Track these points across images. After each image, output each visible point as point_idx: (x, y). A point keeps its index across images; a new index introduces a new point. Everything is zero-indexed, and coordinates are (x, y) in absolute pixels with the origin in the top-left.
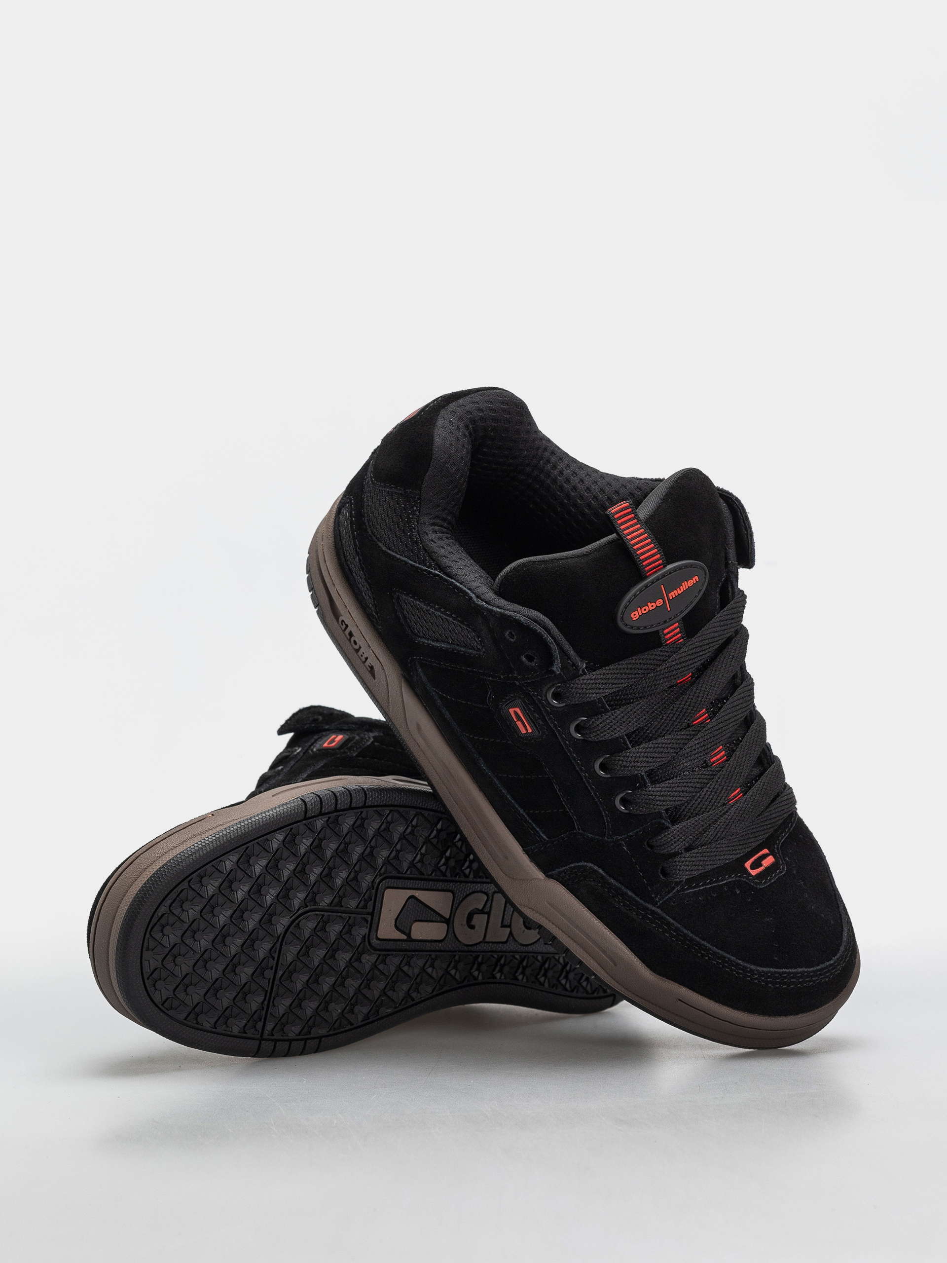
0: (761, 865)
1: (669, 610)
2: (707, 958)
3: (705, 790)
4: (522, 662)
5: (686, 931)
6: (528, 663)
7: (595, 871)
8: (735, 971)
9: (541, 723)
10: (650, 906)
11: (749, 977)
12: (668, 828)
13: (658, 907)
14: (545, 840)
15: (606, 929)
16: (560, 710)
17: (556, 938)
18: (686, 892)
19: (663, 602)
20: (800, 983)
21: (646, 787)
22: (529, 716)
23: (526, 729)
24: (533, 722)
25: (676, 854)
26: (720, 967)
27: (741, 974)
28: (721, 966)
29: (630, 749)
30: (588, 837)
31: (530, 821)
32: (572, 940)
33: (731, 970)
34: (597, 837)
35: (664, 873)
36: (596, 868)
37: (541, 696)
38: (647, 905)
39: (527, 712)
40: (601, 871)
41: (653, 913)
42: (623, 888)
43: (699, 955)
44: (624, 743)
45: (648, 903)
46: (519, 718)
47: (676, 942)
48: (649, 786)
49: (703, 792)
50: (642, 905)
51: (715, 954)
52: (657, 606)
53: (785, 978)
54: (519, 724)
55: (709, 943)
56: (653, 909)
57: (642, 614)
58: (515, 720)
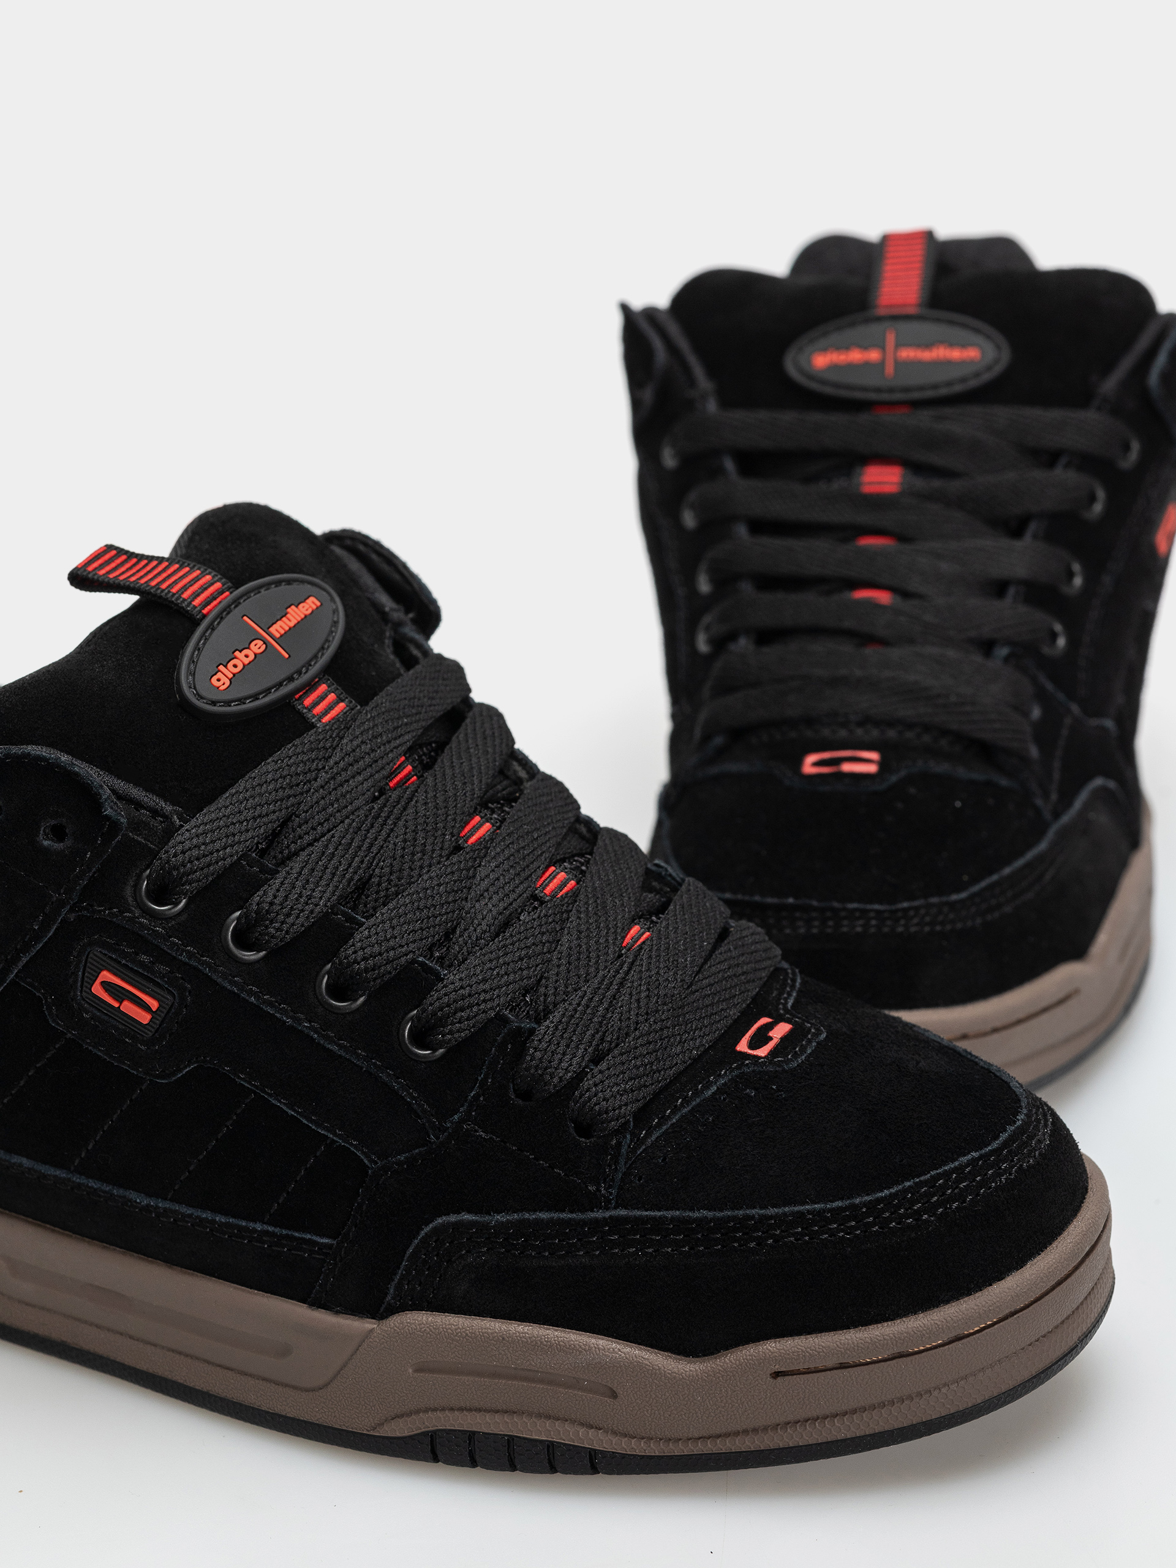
0: (771, 1039)
1: (287, 656)
2: (770, 1241)
3: (565, 939)
4: (47, 849)
5: (696, 1215)
6: (59, 846)
7: (457, 1225)
8: (838, 1230)
9: (163, 969)
10: (598, 1214)
11: (874, 1224)
12: (532, 1032)
13: (615, 1208)
14: (330, 1246)
15: (549, 1329)
16: (183, 918)
17: (474, 1433)
18: (649, 1141)
19: (264, 643)
20: (980, 1185)
21: (443, 980)
22: (132, 969)
23: (146, 1007)
24: (145, 979)
25: (580, 1076)
26: (806, 1242)
27: (855, 1228)
28: (807, 1238)
29: (364, 923)
30: (399, 1163)
31: (284, 1232)
32: (506, 1415)
33: (832, 1233)
34: (417, 1151)
35: (585, 1130)
36: (453, 1218)
37: (130, 911)
38: (592, 1215)
39: (124, 962)
40: (467, 1217)
41: (616, 1223)
42: (527, 1216)
43: (752, 1245)
44: (347, 921)
45: (592, 1211)
46: (120, 994)
47: (692, 1252)
48: (445, 975)
49: (561, 945)
50: (584, 1223)
51: (780, 1219)
52: (256, 655)
53: (944, 1187)
54: (128, 1007)
55: (755, 1208)
56: (607, 1214)
57: (234, 675)
58: (116, 1005)
